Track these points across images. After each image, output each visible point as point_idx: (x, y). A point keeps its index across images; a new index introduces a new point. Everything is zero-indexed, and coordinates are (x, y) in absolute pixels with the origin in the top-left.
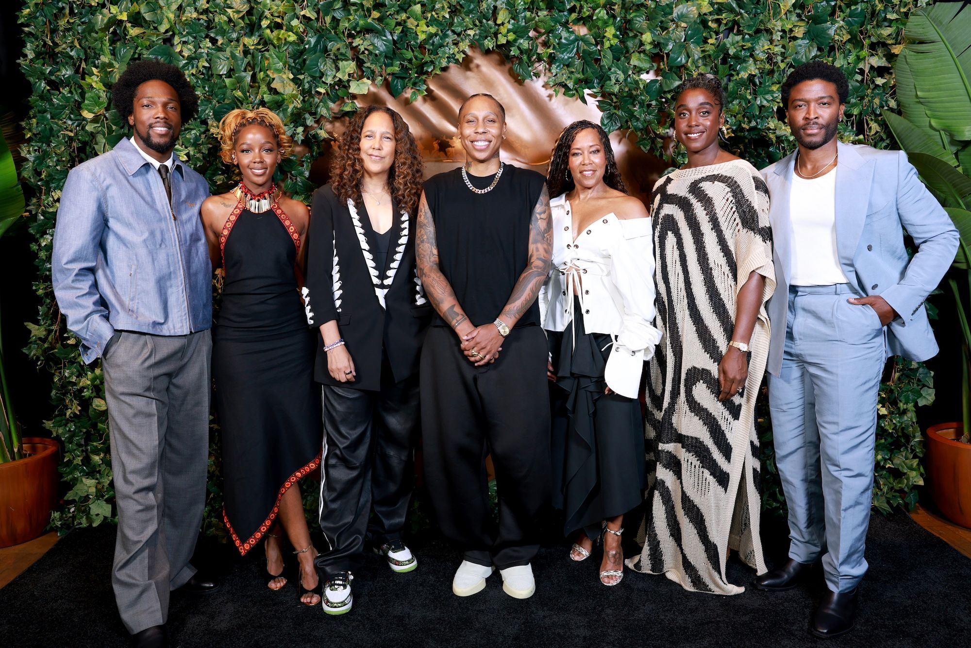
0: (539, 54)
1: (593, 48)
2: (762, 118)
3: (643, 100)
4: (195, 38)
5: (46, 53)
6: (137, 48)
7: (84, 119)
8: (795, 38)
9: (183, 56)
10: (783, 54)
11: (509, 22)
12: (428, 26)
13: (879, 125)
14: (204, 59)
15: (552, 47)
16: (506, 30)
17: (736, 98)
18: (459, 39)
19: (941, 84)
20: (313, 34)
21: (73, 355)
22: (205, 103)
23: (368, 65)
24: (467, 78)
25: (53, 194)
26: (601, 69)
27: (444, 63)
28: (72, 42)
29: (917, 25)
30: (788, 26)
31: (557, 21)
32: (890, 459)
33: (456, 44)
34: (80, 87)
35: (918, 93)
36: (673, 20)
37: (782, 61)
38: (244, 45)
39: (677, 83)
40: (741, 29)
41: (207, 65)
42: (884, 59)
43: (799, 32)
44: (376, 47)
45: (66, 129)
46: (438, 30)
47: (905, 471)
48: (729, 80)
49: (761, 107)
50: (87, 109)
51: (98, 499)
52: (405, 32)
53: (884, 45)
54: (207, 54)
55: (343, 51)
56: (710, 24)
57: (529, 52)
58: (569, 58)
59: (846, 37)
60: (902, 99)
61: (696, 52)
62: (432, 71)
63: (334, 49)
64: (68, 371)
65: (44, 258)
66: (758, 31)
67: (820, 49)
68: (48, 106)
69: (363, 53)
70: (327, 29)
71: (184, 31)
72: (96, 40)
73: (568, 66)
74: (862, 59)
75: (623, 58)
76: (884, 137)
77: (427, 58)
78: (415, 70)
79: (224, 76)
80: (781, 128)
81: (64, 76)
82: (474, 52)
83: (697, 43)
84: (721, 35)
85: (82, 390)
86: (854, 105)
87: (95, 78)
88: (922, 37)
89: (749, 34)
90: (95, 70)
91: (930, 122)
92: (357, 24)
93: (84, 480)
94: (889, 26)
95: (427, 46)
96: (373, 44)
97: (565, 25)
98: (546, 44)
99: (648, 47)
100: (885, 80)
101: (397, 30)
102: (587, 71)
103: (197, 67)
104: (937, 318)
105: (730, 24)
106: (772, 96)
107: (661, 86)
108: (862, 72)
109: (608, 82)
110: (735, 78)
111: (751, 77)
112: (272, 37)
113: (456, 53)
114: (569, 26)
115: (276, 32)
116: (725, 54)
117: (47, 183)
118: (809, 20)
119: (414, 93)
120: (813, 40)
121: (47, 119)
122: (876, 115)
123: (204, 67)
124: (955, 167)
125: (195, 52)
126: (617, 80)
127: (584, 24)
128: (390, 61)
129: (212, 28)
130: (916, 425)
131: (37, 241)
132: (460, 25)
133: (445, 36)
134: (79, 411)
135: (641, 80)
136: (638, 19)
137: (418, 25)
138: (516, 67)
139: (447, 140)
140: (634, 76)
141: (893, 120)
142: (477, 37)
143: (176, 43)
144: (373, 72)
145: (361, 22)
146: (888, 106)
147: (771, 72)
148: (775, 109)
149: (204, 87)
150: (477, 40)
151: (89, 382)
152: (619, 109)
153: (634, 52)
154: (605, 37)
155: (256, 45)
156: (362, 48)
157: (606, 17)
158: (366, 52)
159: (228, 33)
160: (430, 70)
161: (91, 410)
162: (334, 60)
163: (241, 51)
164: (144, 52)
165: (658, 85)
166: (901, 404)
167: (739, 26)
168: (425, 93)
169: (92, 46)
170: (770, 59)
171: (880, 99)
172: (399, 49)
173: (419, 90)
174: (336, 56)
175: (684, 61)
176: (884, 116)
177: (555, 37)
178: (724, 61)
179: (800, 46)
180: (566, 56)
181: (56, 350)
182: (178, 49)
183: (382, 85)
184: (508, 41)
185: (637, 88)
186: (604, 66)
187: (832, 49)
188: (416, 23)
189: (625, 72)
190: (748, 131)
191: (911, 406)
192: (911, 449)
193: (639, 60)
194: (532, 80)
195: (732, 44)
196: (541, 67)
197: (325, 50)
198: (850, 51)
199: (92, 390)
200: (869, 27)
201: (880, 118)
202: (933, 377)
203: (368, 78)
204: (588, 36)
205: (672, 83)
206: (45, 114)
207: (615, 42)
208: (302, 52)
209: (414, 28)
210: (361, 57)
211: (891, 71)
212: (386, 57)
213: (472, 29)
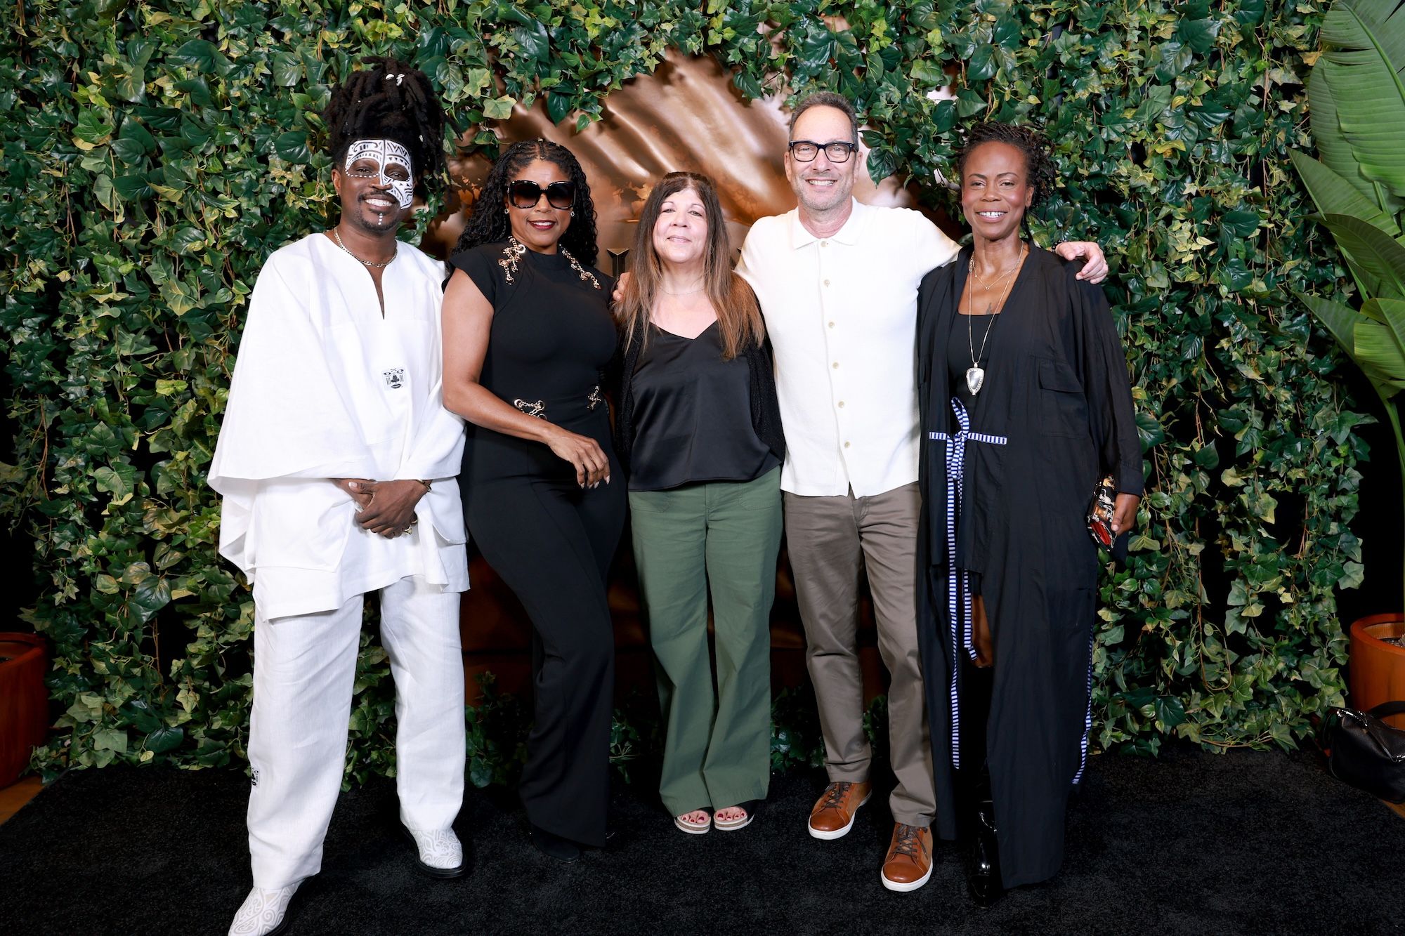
0: (771, 61)
1: (855, 52)
2: (1109, 159)
3: (928, 132)
4: (249, 30)
5: (17, 49)
6: (160, 43)
7: (80, 152)
8: (1160, 40)
9: (231, 59)
10: (1141, 64)
11: (725, 11)
12: (602, 17)
13: (1285, 172)
14: (263, 63)
15: (792, 50)
16: (721, 24)
17: (1071, 129)
18: (651, 36)
19: (1374, 112)
20: (429, 27)
21: (65, 510)
22: (264, 130)
23: (513, 74)
24: (665, 95)
25: (31, 265)
26: (867, 83)
27: (627, 74)
28: (58, 33)
29: (1337, 24)
30: (1150, 22)
31: (801, 10)
32: (1297, 668)
33: (646, 44)
34: (73, 102)
35: (1343, 125)
36: (975, 11)
37: (1141, 74)
38: (325, 43)
39: (980, 106)
40: (1079, 24)
41: (267, 71)
42: (1293, 73)
43: (1166, 31)
44: (524, 49)
45: (51, 166)
46: (617, 24)
47: (1319, 686)
48: (1061, 102)
49: (1109, 143)
50: (81, 137)
51: (106, 727)
52: (568, 24)
53: (1293, 51)
54: (268, 56)
55: (474, 53)
56: (1032, 16)
57: (757, 58)
58: (818, 66)
59: (1237, 39)
60: (1319, 133)
61: (1010, 59)
62: (609, 84)
63: (460, 50)
64: (57, 534)
65: (19, 362)
66: (1104, 29)
67: (1197, 56)
68: (22, 131)
69: (506, 56)
70: (450, 19)
71: (232, 18)
72: (96, 30)
73: (817, 78)
74: (1260, 73)
75: (899, 68)
76: (1293, 189)
77: (601, 65)
78: (585, 82)
79: (292, 90)
80: (1137, 175)
81: (45, 84)
82: (675, 56)
83: (1011, 46)
84: (1049, 34)
85: (78, 563)
86: (1248, 142)
87: (93, 89)
88: (1347, 43)
89: (1091, 33)
90: (93, 76)
91: (1359, 169)
92: (496, 13)
93: (84, 698)
94: (1301, 24)
95: (602, 47)
96: (518, 43)
97: (814, 16)
98: (784, 45)
99: (937, 51)
100: (1294, 105)
101: (555, 22)
102: (845, 87)
103: (253, 74)
104: (1367, 459)
105: (1063, 18)
106: (1125, 127)
107: (956, 110)
108: (1260, 91)
109: (877, 103)
110: (1068, 99)
111: (1094, 98)
112: (365, 30)
113: (645, 58)
114: (819, 18)
115: (371, 23)
116: (1055, 62)
117: (21, 249)
118: (1181, 13)
119: (583, 118)
120: (1186, 42)
121: (21, 150)
122: (1281, 157)
123: (262, 74)
124: (1396, 236)
125: (249, 52)
126: (890, 102)
127: (843, 15)
128: (546, 69)
129: (276, 15)
130: (1335, 619)
131: (7, 337)
132: (652, 14)
133: (631, 31)
134: (76, 594)
135: (926, 101)
136: (923, 8)
137: (587, 15)
138: (738, 79)
139: (636, 189)
140: (916, 95)
141: (1305, 164)
142: (677, 34)
143: (220, 37)
144: (521, 86)
145: (502, 10)
146: (1298, 144)
147: (1124, 91)
148: (1129, 146)
149: (263, 106)
150: (678, 38)
151: (89, 552)
152: (894, 144)
153: (916, 58)
154: (872, 34)
155: (343, 42)
156: (504, 49)
157: (873, 5)
158: (512, 55)
159: (298, 23)
160: (606, 83)
161: (93, 593)
162: (460, 66)
163: (320, 52)
164: (170, 50)
165: (951, 108)
166: (1314, 588)
167: (1076, 21)
168: (600, 118)
169: (91, 38)
170: (1122, 70)
171: (1286, 133)
172: (558, 51)
173: (590, 114)
174: (464, 62)
175: (990, 73)
176: (1291, 159)
177: (797, 35)
178: (1054, 74)
179: (1168, 51)
180: (813, 63)
181: (39, 503)
182: (223, 48)
183: (534, 105)
184: (724, 41)
185: (921, 114)
186: (871, 79)
187: (1215, 56)
188: (585, 12)
189: (902, 88)
190: (1087, 178)
191: (1327, 590)
192: (1328, 652)
193: (924, 70)
194: (764, 99)
195: (1066, 45)
196: (774, 80)
197: (447, 52)
198: (1242, 61)
199: (95, 562)
200: (1271, 24)
201: (1285, 162)
202: (1362, 547)
203: (512, 96)
204: (847, 33)
205: (971, 106)
206: (17, 142)
207: (886, 42)
208: (412, 55)
209: (582, 19)
210: (502, 62)
211: (1304, 90)
212: (539, 62)
213: (669, 21)
